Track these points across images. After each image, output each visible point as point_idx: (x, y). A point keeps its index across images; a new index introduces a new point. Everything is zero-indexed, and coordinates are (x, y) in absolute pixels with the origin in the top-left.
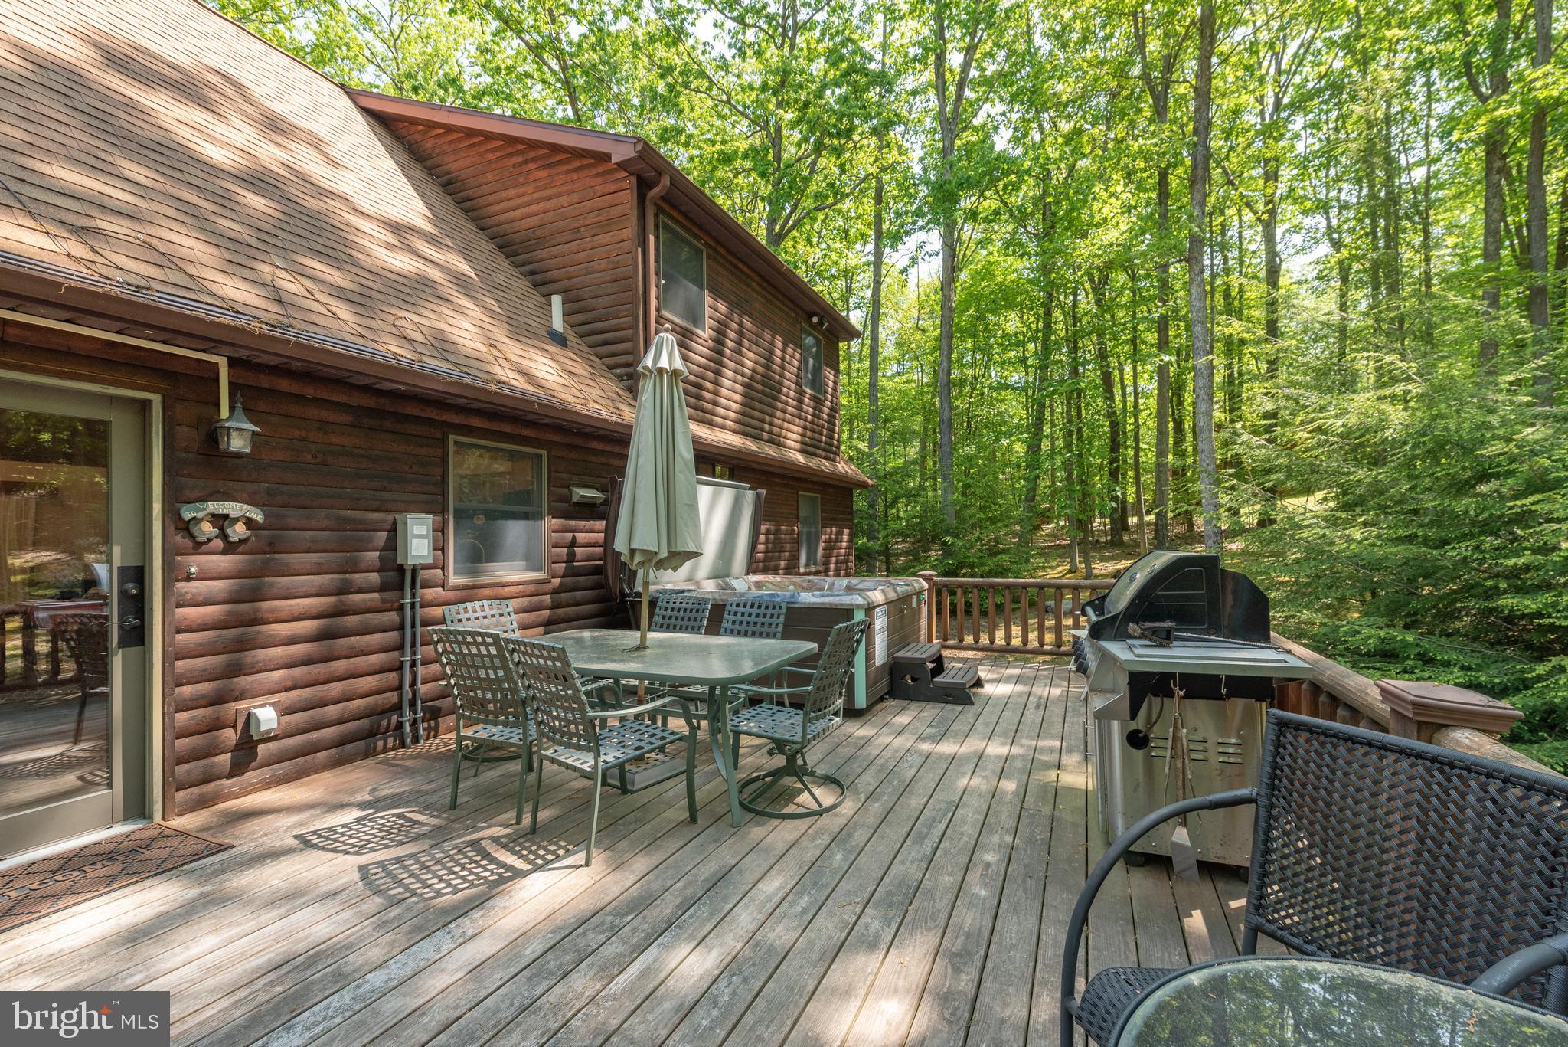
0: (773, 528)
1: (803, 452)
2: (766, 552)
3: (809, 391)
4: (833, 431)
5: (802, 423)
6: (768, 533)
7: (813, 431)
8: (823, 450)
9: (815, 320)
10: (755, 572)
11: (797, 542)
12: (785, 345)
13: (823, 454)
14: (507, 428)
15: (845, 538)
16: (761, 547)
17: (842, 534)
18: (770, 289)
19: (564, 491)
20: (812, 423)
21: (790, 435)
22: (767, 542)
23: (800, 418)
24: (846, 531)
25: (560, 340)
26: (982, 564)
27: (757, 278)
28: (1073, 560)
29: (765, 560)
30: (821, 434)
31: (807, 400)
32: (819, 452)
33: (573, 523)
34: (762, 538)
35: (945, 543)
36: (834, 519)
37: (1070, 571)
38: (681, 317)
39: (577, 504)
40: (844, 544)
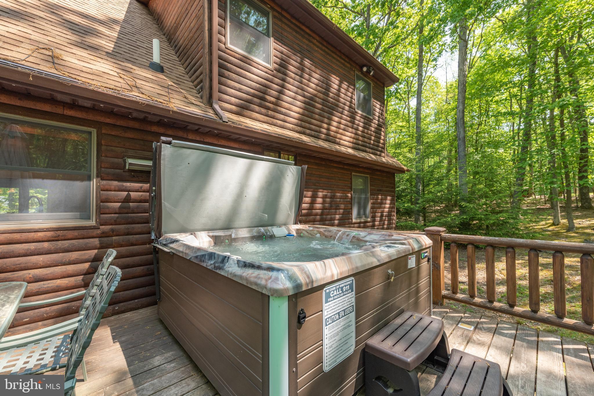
0: (329, 194)
1: (353, 148)
2: (323, 209)
3: (360, 112)
4: (380, 138)
5: (354, 131)
6: (324, 197)
7: (364, 137)
8: (372, 149)
9: (365, 69)
10: (301, 222)
11: (351, 203)
12: (341, 82)
13: (371, 151)
14: (47, 108)
15: (388, 202)
16: (318, 206)
17: (386, 199)
18: (330, 47)
19: (120, 161)
20: (363, 132)
21: (344, 138)
22: (324, 203)
23: (352, 128)
24: (389, 198)
25: (159, 69)
26: (488, 219)
27: (318, 38)
28: (555, 217)
29: (322, 214)
30: (370, 139)
31: (358, 118)
32: (368, 150)
33: (128, 184)
34: (319, 200)
35: (461, 206)
36: (380, 190)
37: (553, 224)
38: (242, 49)
39: (130, 171)
40: (387, 206)
